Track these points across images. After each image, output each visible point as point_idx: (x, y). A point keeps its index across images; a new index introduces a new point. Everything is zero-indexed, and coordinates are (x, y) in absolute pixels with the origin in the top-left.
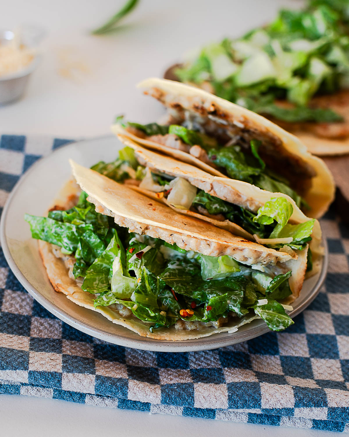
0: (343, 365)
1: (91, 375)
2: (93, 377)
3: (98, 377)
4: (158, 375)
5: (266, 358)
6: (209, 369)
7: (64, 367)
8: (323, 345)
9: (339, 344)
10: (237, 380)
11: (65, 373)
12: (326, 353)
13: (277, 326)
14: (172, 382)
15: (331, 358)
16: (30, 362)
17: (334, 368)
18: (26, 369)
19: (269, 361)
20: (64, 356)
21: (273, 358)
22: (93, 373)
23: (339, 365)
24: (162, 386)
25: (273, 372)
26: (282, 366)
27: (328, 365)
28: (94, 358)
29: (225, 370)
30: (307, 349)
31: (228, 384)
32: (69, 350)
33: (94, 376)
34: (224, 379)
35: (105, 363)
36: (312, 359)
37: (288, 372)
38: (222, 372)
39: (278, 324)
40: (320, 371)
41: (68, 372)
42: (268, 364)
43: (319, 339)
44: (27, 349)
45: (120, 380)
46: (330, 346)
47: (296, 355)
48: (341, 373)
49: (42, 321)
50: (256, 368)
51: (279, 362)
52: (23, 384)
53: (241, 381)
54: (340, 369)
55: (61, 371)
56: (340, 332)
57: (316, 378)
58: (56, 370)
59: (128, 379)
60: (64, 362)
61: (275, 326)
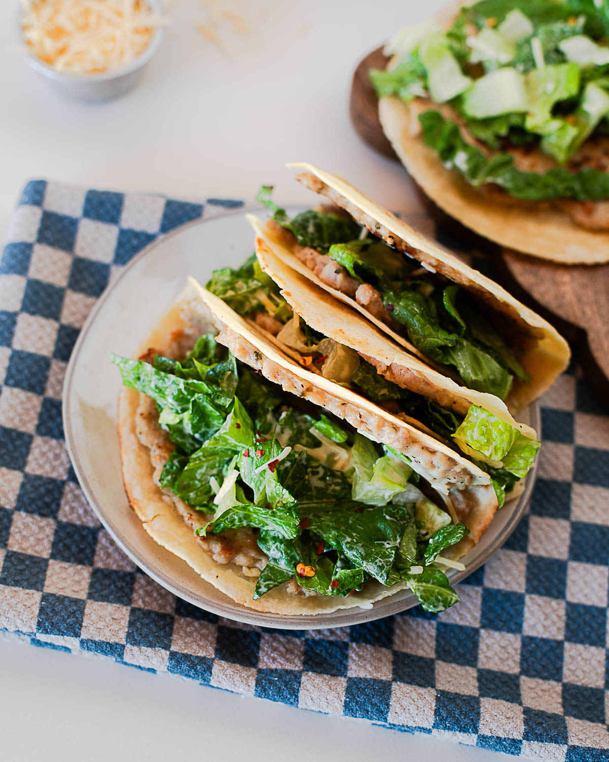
0: (524, 645)
1: (163, 651)
2: (165, 654)
3: (173, 655)
4: (258, 648)
5: (417, 624)
6: (331, 643)
7: (129, 636)
8: (503, 609)
9: (526, 610)
10: (362, 675)
11: (129, 646)
12: (505, 622)
13: (435, 606)
14: (273, 666)
15: (510, 631)
16: (84, 624)
17: (510, 650)
18: (77, 635)
19: (420, 630)
20: (133, 611)
21: (426, 624)
22: (167, 647)
23: (518, 645)
24: (260, 671)
25: (420, 653)
26: (437, 641)
27: (503, 643)
28: (174, 614)
29: (352, 647)
30: (478, 614)
31: (350, 679)
32: (142, 599)
33: (168, 653)
34: (346, 668)
35: (189, 625)
36: (482, 631)
37: (442, 653)
38: (347, 652)
39: (436, 604)
40: (489, 654)
41: (133, 645)
42: (418, 634)
43: (499, 598)
44: (83, 595)
45: (202, 660)
46: (512, 612)
47: (461, 623)
48: (518, 658)
50: (398, 645)
51: (433, 633)
53: (369, 677)
54: (519, 652)
55: (123, 642)
56: (533, 589)
57: (480, 666)
58: (117, 641)
59: (213, 659)
60: (131, 624)
61: (431, 606)
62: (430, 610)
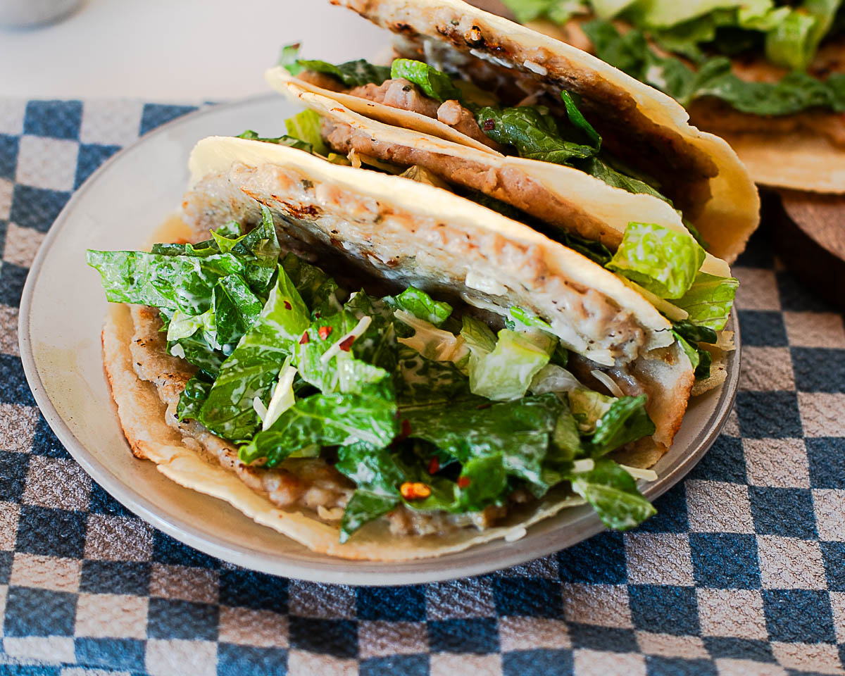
0: (767, 602)
1: (207, 643)
2: (212, 647)
3: (223, 647)
4: (356, 637)
5: (598, 592)
6: (468, 620)
7: (150, 628)
8: (725, 557)
9: (761, 555)
10: (524, 645)
11: (152, 641)
12: (732, 576)
13: (621, 519)
14: (383, 653)
15: (742, 586)
16: (78, 617)
17: (747, 610)
18: (69, 633)
19: (603, 597)
20: (153, 601)
21: (612, 590)
22: (213, 638)
23: (759, 602)
24: (363, 662)
25: (609, 623)
26: (631, 608)
27: (735, 603)
28: (217, 603)
29: (502, 622)
30: (689, 569)
31: (505, 654)
32: (165, 588)
33: (215, 644)
34: (497, 643)
35: (242, 614)
36: (699, 591)
37: (643, 622)
38: (495, 628)
39: (622, 515)
40: (716, 618)
41: (159, 638)
42: (601, 603)
43: (718, 544)
44: (73, 588)
45: (271, 651)
46: (741, 560)
47: (665, 583)
48: (762, 620)
49: (111, 522)
50: (571, 614)
51: (625, 599)
52: (66, 665)
53: (534, 647)
54: (762, 611)
55: (143, 636)
56: (766, 527)
57: (705, 633)
58: (133, 635)
59: (288, 650)
60: (151, 615)
61: (615, 519)
62: (614, 526)
